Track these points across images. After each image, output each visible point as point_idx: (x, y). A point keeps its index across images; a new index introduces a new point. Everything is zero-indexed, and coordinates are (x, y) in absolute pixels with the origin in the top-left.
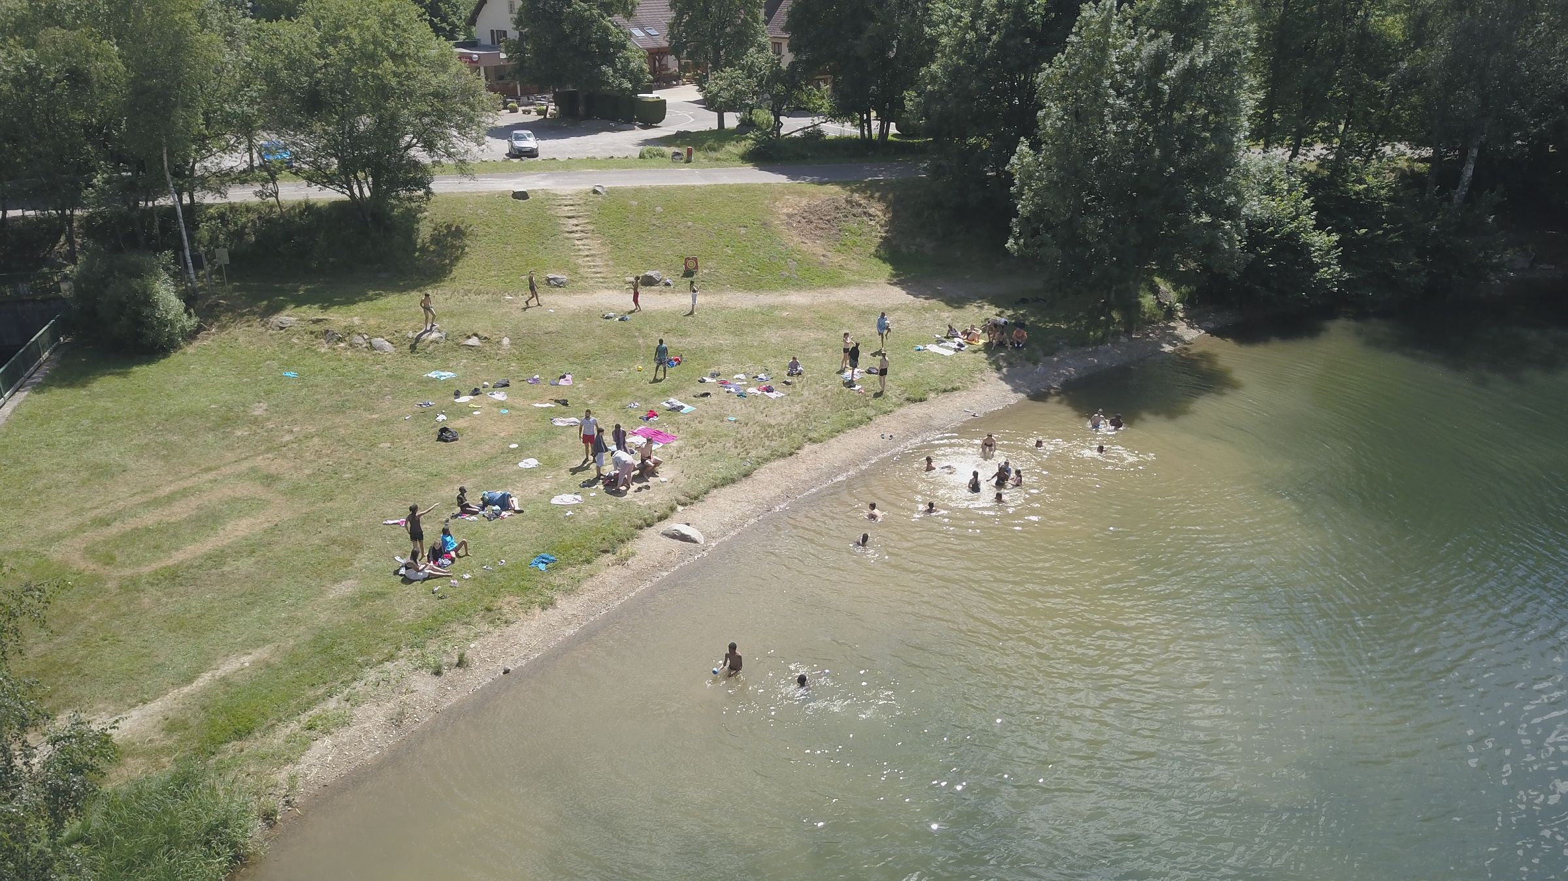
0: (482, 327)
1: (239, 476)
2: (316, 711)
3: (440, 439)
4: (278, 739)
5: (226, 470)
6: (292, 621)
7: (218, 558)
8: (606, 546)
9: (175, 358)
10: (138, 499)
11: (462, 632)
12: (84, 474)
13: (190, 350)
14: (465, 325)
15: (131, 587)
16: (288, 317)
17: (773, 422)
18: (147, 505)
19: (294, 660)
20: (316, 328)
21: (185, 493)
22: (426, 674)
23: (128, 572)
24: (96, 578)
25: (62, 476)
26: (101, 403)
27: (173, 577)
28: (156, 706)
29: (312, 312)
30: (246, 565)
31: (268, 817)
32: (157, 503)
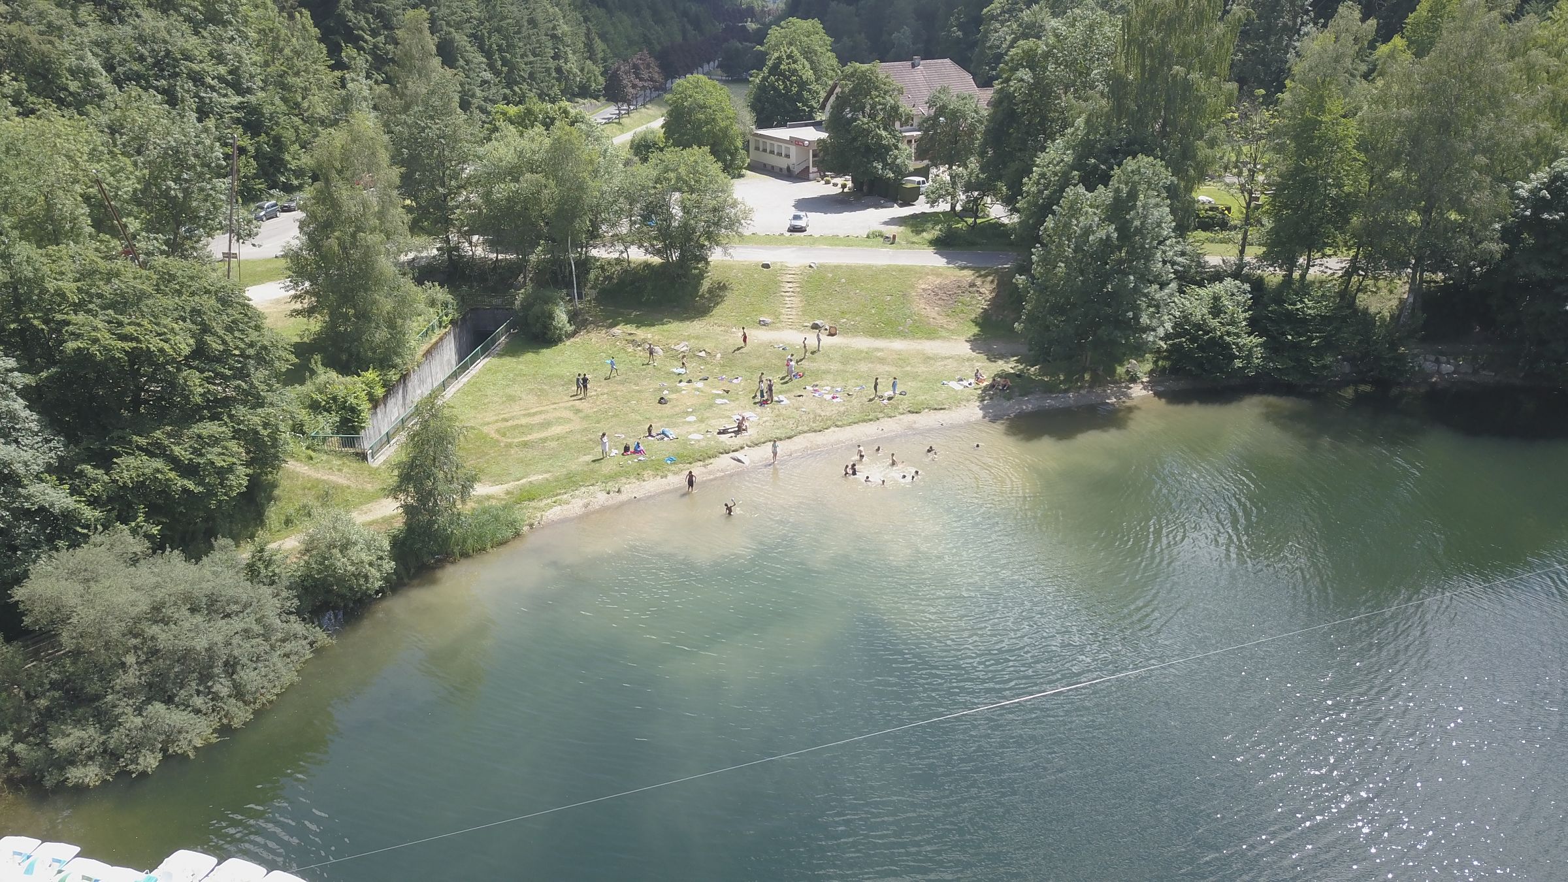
0: (709, 346)
1: (566, 408)
2: (559, 497)
3: (660, 402)
4: (542, 504)
5: (561, 405)
6: (563, 466)
7: (545, 440)
8: (701, 458)
9: (560, 346)
10: (523, 412)
11: (624, 480)
12: (504, 399)
13: (568, 343)
14: (701, 344)
15: (509, 446)
16: (617, 330)
17: (823, 414)
18: (524, 415)
19: (557, 480)
20: (629, 338)
21: (541, 412)
22: (604, 493)
23: (509, 440)
24: (498, 441)
25: (496, 399)
26: (520, 367)
27: (525, 445)
28: (505, 486)
29: (630, 328)
30: (554, 444)
31: (531, 525)
32: (529, 415)
